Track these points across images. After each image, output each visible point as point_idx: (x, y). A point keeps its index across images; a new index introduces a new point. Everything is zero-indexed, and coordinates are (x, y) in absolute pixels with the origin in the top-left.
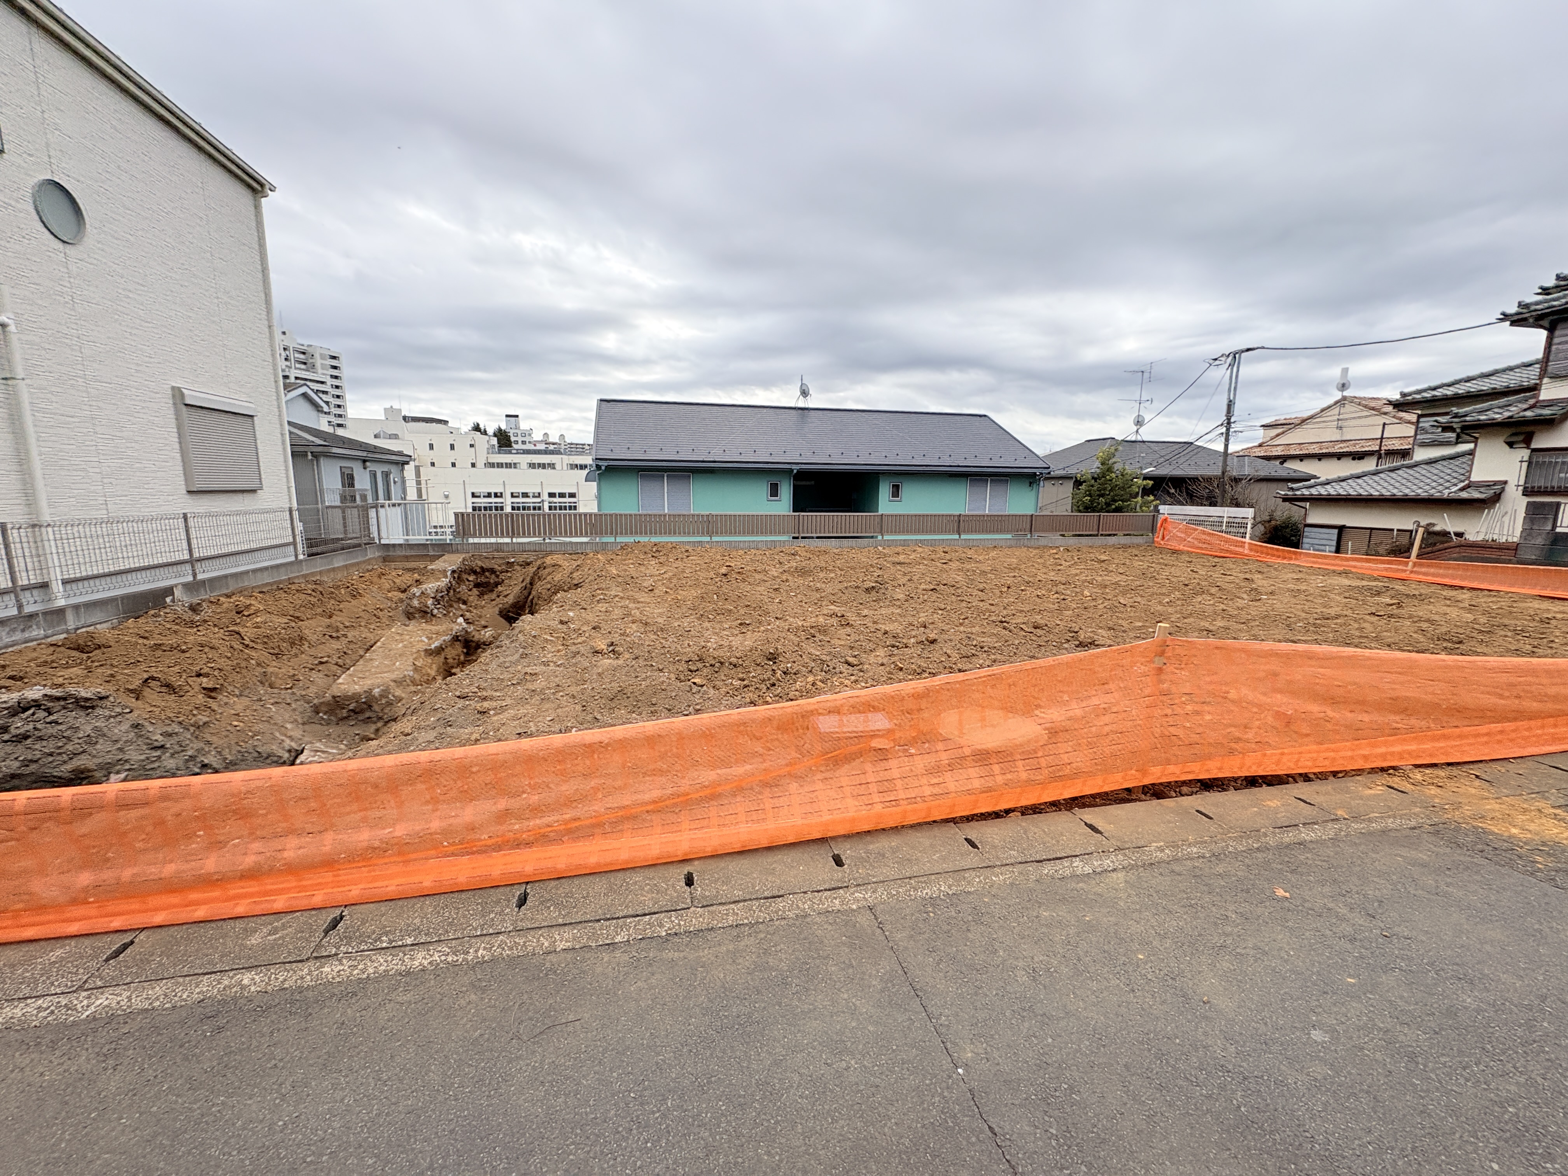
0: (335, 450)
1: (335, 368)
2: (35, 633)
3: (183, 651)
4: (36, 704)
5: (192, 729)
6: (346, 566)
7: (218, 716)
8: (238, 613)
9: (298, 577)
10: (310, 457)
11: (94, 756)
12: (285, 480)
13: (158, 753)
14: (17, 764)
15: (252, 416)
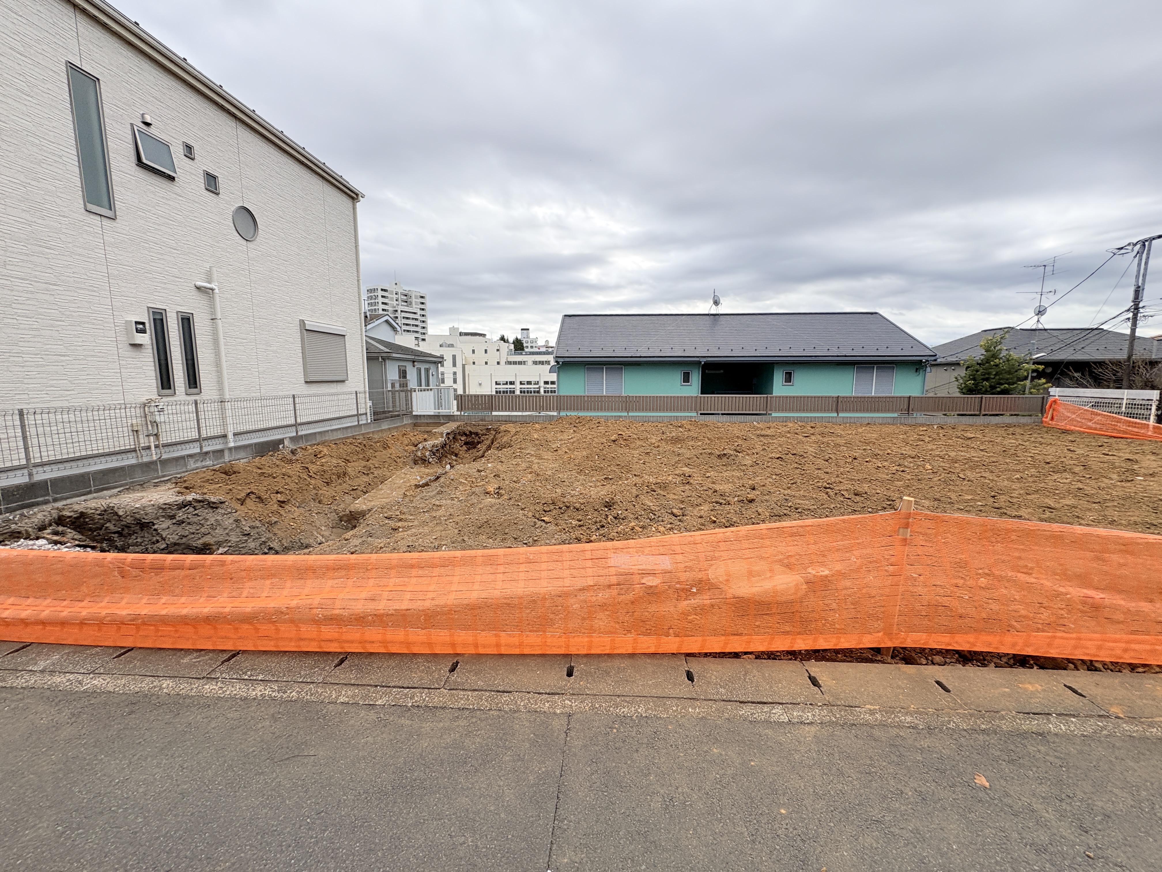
0: (394, 355)
1: (423, 303)
2: (208, 463)
3: (274, 478)
4: (189, 504)
5: (266, 525)
6: (389, 429)
7: (283, 518)
8: (315, 456)
9: (359, 435)
10: (380, 360)
11: (214, 537)
12: (362, 374)
13: (246, 538)
14: (177, 537)
15: (344, 336)
